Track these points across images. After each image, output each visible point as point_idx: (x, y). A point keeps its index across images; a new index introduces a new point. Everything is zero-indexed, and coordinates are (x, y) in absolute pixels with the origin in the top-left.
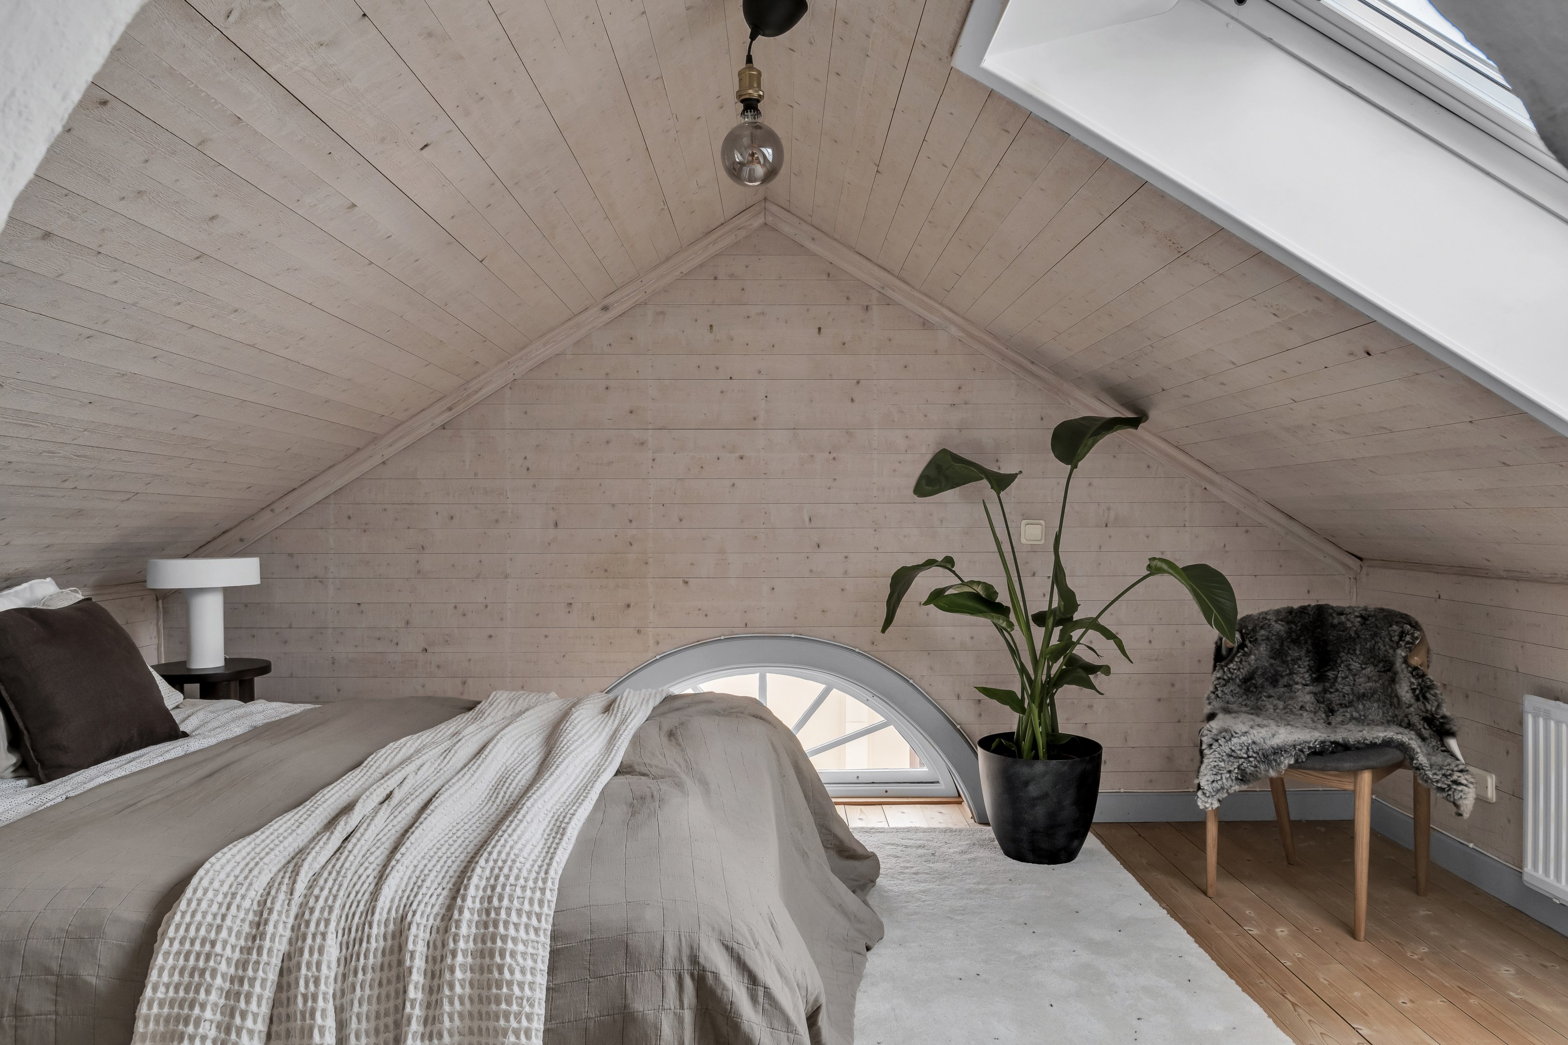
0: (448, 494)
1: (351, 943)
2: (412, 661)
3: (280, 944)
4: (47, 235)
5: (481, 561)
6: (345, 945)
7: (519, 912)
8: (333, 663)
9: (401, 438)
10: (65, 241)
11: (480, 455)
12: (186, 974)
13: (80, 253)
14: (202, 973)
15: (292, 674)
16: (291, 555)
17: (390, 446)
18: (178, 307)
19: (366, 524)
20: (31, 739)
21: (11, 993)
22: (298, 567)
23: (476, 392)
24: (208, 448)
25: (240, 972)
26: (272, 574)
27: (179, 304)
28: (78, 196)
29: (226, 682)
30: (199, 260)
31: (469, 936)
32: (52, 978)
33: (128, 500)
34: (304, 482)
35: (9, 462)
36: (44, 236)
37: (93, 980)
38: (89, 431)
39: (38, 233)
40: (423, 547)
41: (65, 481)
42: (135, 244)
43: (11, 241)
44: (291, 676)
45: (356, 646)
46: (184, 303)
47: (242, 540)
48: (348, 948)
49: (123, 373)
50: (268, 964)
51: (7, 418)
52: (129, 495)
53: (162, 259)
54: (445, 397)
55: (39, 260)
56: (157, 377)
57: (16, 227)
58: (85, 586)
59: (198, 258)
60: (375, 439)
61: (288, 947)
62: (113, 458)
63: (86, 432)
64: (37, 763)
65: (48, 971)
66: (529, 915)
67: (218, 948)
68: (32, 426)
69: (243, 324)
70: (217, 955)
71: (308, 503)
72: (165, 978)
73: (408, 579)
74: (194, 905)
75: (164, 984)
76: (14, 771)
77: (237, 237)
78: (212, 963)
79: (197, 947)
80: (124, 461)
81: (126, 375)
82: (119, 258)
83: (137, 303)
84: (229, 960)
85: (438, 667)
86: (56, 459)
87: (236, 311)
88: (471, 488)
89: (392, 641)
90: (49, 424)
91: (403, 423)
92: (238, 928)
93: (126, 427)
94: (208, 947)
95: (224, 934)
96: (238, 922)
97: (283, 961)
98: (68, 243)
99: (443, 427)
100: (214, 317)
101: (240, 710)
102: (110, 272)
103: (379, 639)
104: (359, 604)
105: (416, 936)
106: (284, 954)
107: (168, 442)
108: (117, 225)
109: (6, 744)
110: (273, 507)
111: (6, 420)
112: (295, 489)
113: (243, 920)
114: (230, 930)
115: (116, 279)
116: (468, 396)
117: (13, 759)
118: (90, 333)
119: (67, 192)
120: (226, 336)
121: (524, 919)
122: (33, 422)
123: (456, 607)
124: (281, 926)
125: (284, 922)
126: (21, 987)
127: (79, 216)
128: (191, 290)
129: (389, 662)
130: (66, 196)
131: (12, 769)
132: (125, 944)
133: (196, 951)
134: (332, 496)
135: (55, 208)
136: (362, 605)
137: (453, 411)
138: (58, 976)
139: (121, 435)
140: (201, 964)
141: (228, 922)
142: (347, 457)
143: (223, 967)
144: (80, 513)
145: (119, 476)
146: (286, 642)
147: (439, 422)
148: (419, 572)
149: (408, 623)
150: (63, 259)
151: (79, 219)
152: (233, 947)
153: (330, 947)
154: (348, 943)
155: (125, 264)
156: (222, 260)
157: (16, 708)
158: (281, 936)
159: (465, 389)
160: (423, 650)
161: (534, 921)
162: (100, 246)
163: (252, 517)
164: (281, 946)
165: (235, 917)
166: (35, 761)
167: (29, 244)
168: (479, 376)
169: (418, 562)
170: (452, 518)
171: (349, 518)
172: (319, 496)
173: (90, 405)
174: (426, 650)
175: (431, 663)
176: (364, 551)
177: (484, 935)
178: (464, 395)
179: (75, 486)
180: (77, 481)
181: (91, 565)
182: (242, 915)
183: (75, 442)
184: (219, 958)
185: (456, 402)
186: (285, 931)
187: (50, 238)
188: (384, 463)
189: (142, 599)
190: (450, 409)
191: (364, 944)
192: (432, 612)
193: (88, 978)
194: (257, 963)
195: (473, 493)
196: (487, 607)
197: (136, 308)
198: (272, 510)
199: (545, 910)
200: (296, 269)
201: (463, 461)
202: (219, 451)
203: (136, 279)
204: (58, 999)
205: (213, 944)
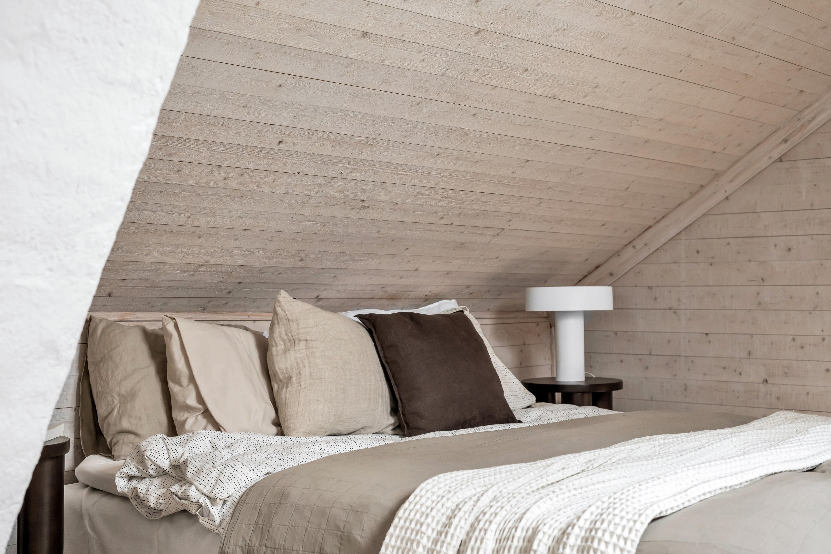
0: (785, 226)
1: (503, 540)
2: (754, 391)
3: (460, 532)
4: (365, 34)
5: (818, 293)
6: (499, 541)
7: (612, 534)
8: (685, 389)
9: (740, 174)
10: (378, 36)
11: (815, 185)
12: (404, 542)
13: (391, 43)
14: (413, 542)
15: (652, 397)
16: (650, 288)
17: (731, 181)
18: (477, 73)
19: (712, 258)
20: (403, 407)
21: (320, 539)
22: (656, 299)
23: (810, 122)
24: (549, 188)
25: (433, 547)
26: (636, 305)
27: (477, 70)
28: (375, 4)
29: (580, 394)
30: (479, 34)
31: (574, 546)
32: (340, 533)
33: (498, 235)
34: (657, 220)
35: (396, 203)
36: (363, 35)
37: (359, 538)
38: (446, 177)
39: (359, 34)
40: (763, 280)
41: (442, 218)
42: (426, 31)
43: (344, 42)
44: (651, 399)
45: (705, 374)
46: (481, 69)
47: (611, 274)
48: (500, 543)
49: (454, 128)
50: (449, 544)
51: (384, 169)
52: (498, 231)
53: (451, 38)
54: (779, 129)
55: (366, 52)
56: (482, 130)
57: (343, 32)
58: (488, 310)
59: (478, 33)
60: (717, 175)
61: (465, 536)
62: (472, 199)
63: (444, 178)
64: (404, 424)
65: (338, 529)
66: (619, 537)
67: (424, 529)
68: (403, 174)
69: (537, 80)
70: (422, 533)
71: (664, 239)
72: (393, 542)
73: (749, 310)
74: (418, 498)
75: (392, 546)
76: (393, 429)
77: (503, 12)
78: (418, 537)
79: (413, 525)
80: (482, 202)
81: (457, 130)
82: (418, 42)
83: (445, 73)
84: (429, 537)
85: (778, 398)
86: (429, 200)
87: (526, 70)
88: (807, 219)
89: (735, 371)
90: (414, 172)
91: (740, 159)
92: (439, 518)
93: (473, 173)
94: (418, 526)
95: (429, 520)
96: (440, 514)
97: (460, 545)
98: (381, 37)
99: (781, 160)
100: (509, 77)
101: (570, 411)
102: (417, 53)
103: (724, 368)
104: (707, 334)
105: (540, 541)
106: (462, 541)
107: (513, 184)
108: (409, 19)
109: (389, 409)
110: (634, 243)
111: (383, 170)
112: (650, 227)
113: (443, 514)
114: (433, 518)
115: (423, 58)
116: (803, 126)
117: (392, 420)
118: (419, 100)
119: (367, 3)
120: (526, 92)
121: (615, 539)
122: (402, 171)
123: (794, 340)
124: (463, 521)
125: (466, 519)
126: (324, 536)
127: (381, 17)
128: (483, 58)
129: (733, 391)
130: (368, 5)
131: (391, 428)
132: (379, 519)
133: (411, 528)
134: (683, 232)
135: (363, 15)
136: (709, 335)
137: (788, 143)
138: (343, 532)
139: (472, 179)
140: (413, 537)
141: (434, 513)
142: (693, 194)
143: (424, 541)
144: (463, 245)
145: (483, 214)
146: (647, 368)
147: (776, 154)
148: (760, 304)
149: (750, 354)
150: (381, 49)
151: (382, 19)
152: (433, 530)
153: (488, 540)
154: (500, 540)
155: (425, 46)
156: (497, 31)
157: (395, 384)
158: (462, 528)
159: (799, 119)
160: (763, 382)
161: (621, 543)
162: (403, 36)
163: (618, 253)
164: (461, 535)
165: (438, 511)
166: (403, 422)
167: (356, 42)
168: (811, 105)
169: (758, 294)
170: (790, 250)
171: (698, 252)
172: (673, 232)
173: (439, 156)
174: (767, 381)
175: (771, 395)
176: (711, 284)
177: (584, 548)
178: (798, 126)
179: (450, 223)
180: (451, 218)
181: (488, 291)
182: (444, 510)
183: (437, 186)
184: (423, 535)
185: (790, 134)
186: (465, 525)
187: (368, 36)
188: (727, 198)
189: (538, 325)
190: (785, 141)
191: (509, 542)
192: (772, 343)
193: (356, 536)
194: (443, 542)
195: (810, 224)
196: (824, 340)
197: (445, 77)
198: (634, 247)
199: (633, 536)
200: (565, 29)
201: (800, 192)
202: (561, 191)
203: (437, 56)
204: (341, 547)
205: (422, 525)
